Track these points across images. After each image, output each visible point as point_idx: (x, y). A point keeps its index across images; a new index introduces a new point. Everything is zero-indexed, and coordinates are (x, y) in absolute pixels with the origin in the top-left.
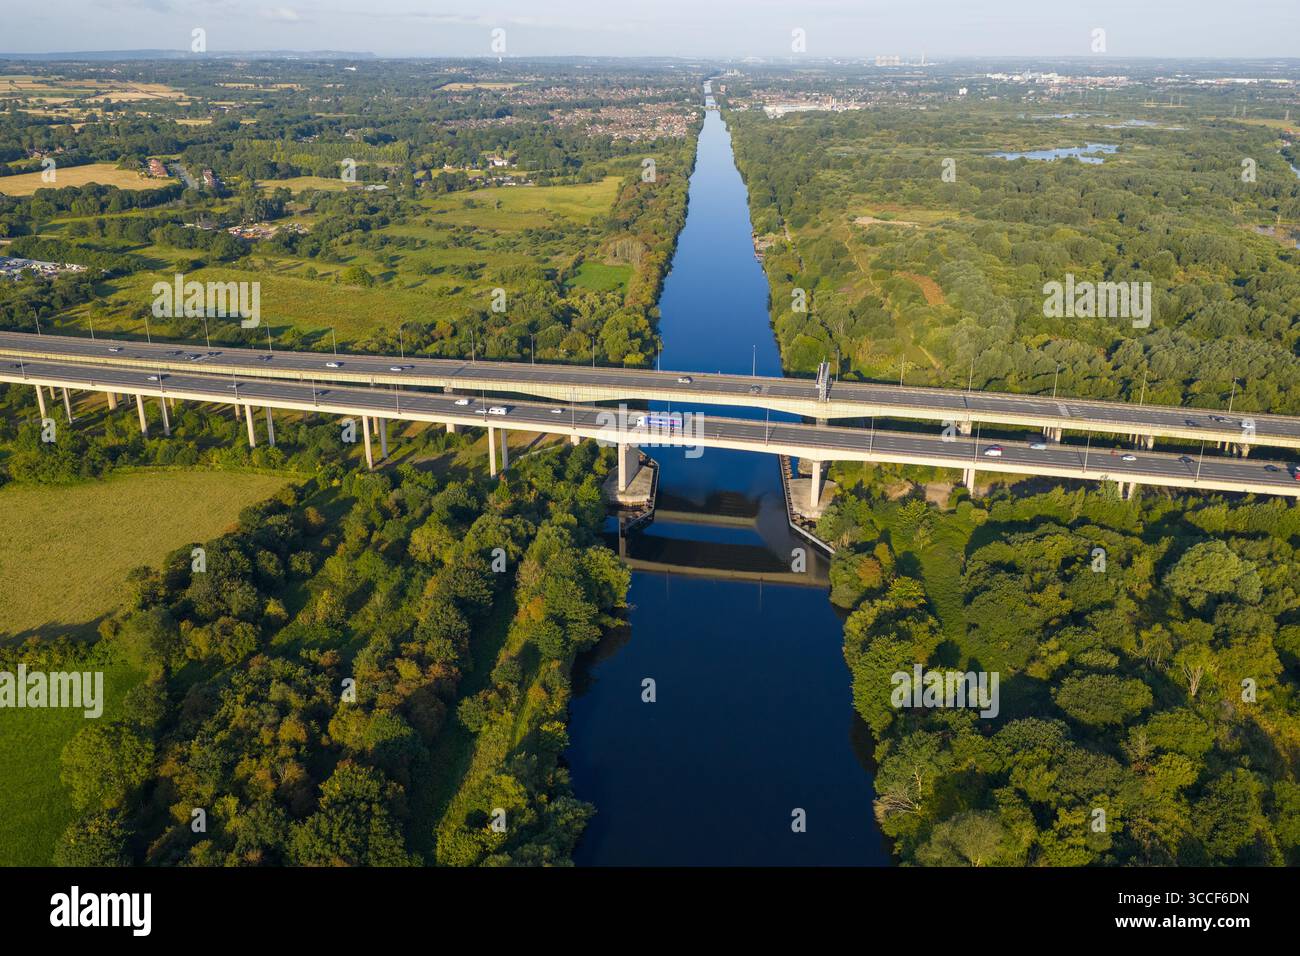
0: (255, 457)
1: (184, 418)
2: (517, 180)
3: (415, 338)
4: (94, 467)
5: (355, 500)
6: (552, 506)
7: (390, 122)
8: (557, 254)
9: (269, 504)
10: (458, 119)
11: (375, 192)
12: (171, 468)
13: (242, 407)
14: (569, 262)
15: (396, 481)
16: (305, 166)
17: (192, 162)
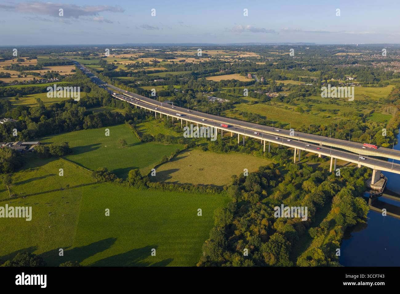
0: (265, 154)
1: (248, 142)
2: (356, 84)
3: (314, 129)
4: (226, 150)
5: (289, 170)
6: (347, 183)
7: (317, 65)
8: (365, 109)
9: (266, 167)
10: (339, 64)
11: (309, 86)
12: (244, 153)
13: (263, 141)
14: (369, 112)
15: (301, 167)
16: (289, 77)
17: (259, 74)
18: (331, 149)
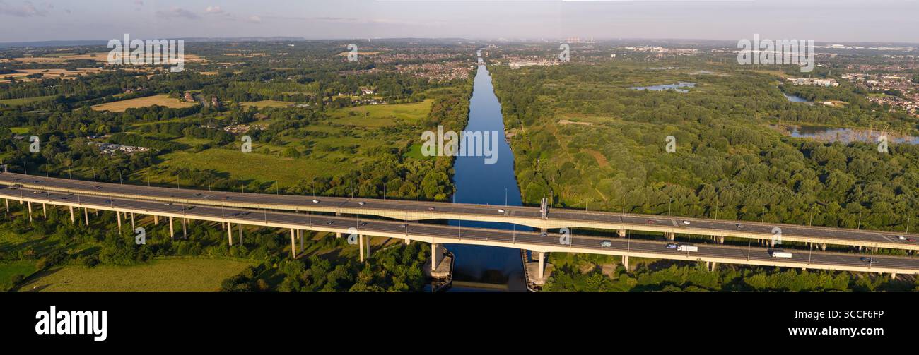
0: (232, 252)
1: (195, 229)
2: (378, 101)
3: (321, 186)
4: (144, 256)
5: (285, 275)
6: (394, 278)
7: (311, 72)
8: (398, 140)
9: (238, 277)
10: (347, 70)
11: (302, 108)
12: (187, 257)
13: (226, 223)
14: (405, 144)
15: (308, 264)
16: (266, 95)
17: (207, 93)
18: (357, 219)
